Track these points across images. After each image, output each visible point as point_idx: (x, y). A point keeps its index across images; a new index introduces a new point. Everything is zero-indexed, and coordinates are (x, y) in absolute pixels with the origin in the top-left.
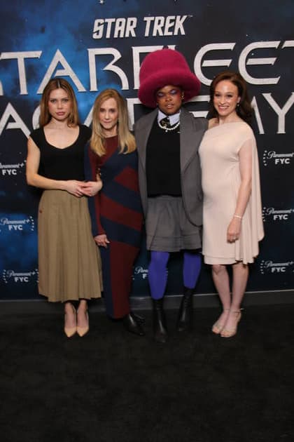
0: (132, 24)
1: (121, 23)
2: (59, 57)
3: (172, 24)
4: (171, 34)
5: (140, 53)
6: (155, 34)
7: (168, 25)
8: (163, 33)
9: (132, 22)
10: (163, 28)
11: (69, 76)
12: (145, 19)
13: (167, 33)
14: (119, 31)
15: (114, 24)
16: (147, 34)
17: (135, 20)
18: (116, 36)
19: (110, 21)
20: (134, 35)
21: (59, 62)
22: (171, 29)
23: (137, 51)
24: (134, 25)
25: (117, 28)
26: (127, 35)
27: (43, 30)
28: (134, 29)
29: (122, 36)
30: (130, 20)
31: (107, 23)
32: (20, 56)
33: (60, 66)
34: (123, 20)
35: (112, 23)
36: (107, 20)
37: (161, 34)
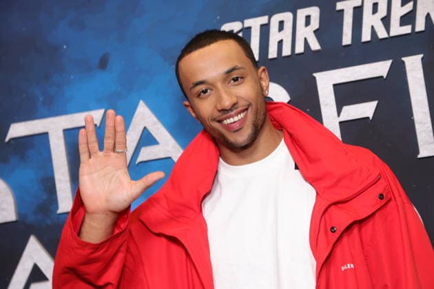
0: (308, 22)
1: (281, 23)
2: (144, 117)
3: (409, 7)
4: (407, 29)
5: (334, 85)
6: (366, 36)
7: (398, 11)
8: (388, 30)
9: (308, 18)
10: (386, 21)
11: (170, 158)
12: (339, 6)
13: (397, 30)
14: (280, 43)
15: (265, 29)
16: (347, 39)
17: (314, 12)
18: (272, 53)
19: (255, 23)
20: (315, 45)
21: (145, 128)
22: (408, 19)
23: (326, 81)
24: (315, 24)
25: (274, 37)
26: (300, 48)
27: (103, 64)
28: (315, 32)
29: (286, 51)
30: (302, 13)
31: (250, 28)
32: (54, 127)
33: (147, 139)
34: (287, 17)
35: (262, 26)
36: (248, 23)
37: (382, 34)
